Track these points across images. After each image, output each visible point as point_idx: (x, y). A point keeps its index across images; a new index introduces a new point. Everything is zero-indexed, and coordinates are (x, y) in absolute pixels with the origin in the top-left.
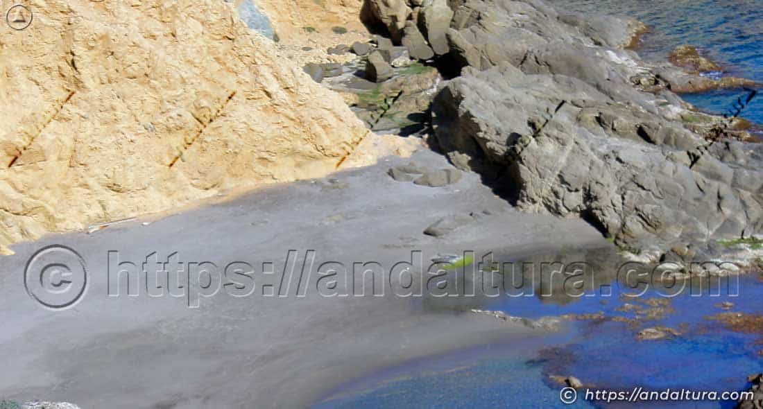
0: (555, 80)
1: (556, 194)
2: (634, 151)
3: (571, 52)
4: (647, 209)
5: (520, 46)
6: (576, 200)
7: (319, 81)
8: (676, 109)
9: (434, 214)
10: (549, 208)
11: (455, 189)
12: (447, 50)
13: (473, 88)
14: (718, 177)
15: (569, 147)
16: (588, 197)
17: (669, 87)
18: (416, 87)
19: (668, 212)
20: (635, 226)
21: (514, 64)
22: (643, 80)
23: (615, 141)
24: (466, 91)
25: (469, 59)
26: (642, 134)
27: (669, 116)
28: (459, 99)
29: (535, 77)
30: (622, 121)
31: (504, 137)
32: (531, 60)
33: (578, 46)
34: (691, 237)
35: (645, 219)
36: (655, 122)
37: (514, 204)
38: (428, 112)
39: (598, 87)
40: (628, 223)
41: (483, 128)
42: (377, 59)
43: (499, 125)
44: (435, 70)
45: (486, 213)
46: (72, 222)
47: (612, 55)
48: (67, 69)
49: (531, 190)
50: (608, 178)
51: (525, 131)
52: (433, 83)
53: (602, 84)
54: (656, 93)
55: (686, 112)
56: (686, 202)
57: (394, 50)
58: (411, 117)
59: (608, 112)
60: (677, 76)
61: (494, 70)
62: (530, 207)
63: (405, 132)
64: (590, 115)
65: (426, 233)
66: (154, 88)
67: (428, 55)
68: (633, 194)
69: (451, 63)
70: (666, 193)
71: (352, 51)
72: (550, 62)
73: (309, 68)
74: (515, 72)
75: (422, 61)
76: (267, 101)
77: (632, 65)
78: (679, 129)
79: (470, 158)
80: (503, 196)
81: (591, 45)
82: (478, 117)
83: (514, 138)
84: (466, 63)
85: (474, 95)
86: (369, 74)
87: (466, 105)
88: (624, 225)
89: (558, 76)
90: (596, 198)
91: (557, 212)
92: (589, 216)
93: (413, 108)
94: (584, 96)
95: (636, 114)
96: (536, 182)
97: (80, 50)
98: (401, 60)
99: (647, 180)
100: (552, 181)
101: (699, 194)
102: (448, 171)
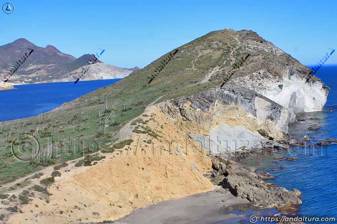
0: (243, 177)
1: (243, 195)
2: (255, 188)
3: (245, 173)
4: (257, 197)
5: (237, 172)
6: (246, 196)
7: (205, 177)
8: (262, 182)
9: (223, 198)
10: (241, 197)
11: (226, 194)
12: (225, 172)
13: (229, 178)
14: (268, 192)
15: (245, 188)
16: (248, 195)
17: (260, 178)
18: (221, 178)
19: (260, 198)
20: (255, 200)
21: (236, 174)
22: (257, 177)
23: (252, 187)
24: (228, 178)
25: (229, 174)
26: (256, 186)
27: (261, 183)
28: (227, 180)
29: (239, 176)
30: (253, 184)
31: (234, 186)
32: (239, 174)
33: (246, 172)
34: (264, 202)
35: (257, 199)
36: (258, 184)
37: (236, 197)
38: (222, 182)
39: (249, 178)
40: (254, 200)
41: (231, 184)
42: (214, 173)
43: (233, 184)
44: (223, 175)
45: (231, 198)
46: (166, 199)
47: (252, 173)
48: (166, 175)
49: (239, 194)
50: (251, 193)
51: (238, 185)
52: (223, 177)
53: (250, 178)
54: (259, 179)
55: (263, 182)
56: (263, 197)
57: (217, 172)
58: (220, 183)
59: (251, 182)
60: (262, 176)
61: (233, 175)
62: (239, 197)
63: (219, 185)
64: (248, 183)
65: (222, 201)
66: (179, 178)
67: (222, 173)
68: (255, 195)
69: (226, 174)
70: (260, 195)
71: (210, 172)
72: (242, 174)
73: (204, 175)
74: (237, 176)
75: (221, 174)
76: (197, 180)
77: (255, 175)
78: (262, 185)
79: (229, 189)
80: (234, 195)
81: (248, 171)
82: (230, 183)
83: (236, 186)
84: (228, 174)
85: (230, 180)
86: (213, 176)
87: (228, 181)
88: (253, 200)
89: (243, 176)
90: (249, 196)
91: (243, 198)
92: (248, 199)
93: (220, 181)
94: (247, 180)
95: (255, 182)
96: (240, 193)
97: (168, 172)
98: (218, 174)
99: (257, 193)
100: (242, 193)
101: (265, 195)
102: (225, 191)
